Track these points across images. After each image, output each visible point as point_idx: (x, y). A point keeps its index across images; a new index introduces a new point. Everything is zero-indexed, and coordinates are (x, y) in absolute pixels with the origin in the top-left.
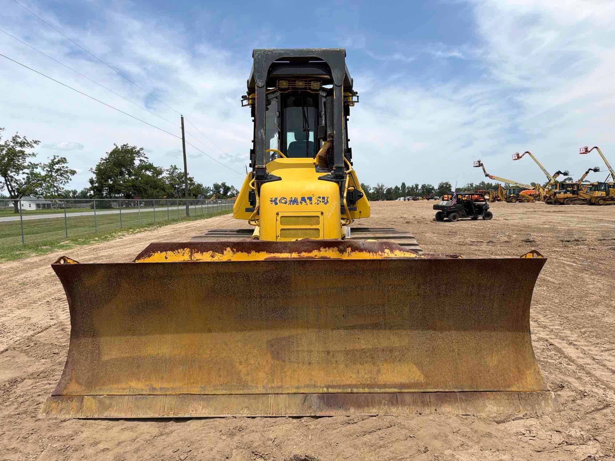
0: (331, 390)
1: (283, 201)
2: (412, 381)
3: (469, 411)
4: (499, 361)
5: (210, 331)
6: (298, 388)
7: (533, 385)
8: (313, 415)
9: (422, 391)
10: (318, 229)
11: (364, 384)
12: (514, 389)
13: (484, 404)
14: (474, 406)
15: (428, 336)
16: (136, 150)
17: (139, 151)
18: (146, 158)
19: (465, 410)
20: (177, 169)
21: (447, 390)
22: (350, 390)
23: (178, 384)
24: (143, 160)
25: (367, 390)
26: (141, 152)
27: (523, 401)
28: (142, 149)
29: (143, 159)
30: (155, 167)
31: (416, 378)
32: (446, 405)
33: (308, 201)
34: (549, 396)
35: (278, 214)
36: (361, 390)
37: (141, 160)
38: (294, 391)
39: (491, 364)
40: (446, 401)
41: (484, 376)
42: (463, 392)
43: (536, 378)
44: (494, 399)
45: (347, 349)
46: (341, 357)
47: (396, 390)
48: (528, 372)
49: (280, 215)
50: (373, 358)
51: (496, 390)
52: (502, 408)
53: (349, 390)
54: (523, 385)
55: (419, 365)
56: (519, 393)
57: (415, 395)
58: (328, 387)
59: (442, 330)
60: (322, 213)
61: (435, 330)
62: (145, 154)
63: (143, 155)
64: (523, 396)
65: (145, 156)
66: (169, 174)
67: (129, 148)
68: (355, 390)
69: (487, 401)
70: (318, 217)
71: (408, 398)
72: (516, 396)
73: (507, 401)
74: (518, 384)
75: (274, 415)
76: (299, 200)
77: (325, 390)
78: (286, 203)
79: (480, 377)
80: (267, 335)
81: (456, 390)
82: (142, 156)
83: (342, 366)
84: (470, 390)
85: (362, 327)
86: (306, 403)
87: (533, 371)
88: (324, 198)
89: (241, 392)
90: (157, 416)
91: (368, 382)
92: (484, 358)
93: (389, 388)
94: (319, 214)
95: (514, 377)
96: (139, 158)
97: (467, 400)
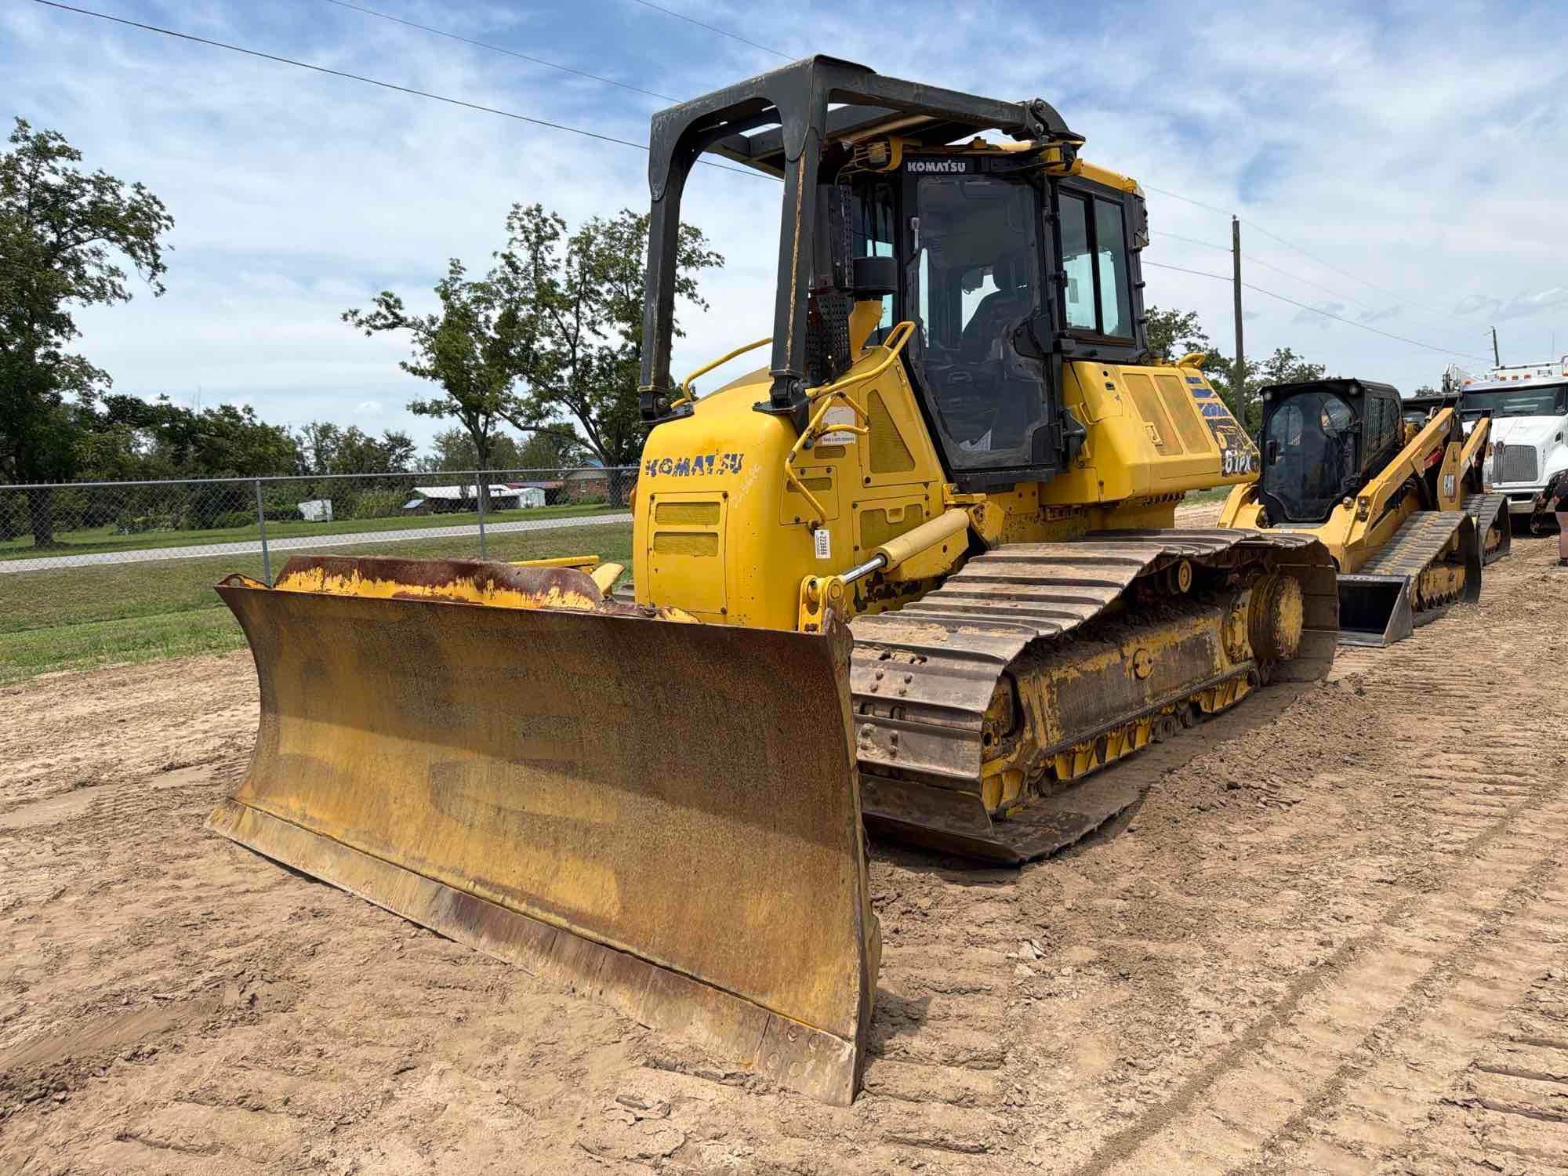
0: (478, 890)
1: (666, 468)
2: (598, 912)
3: (655, 1019)
4: (771, 918)
5: (373, 729)
6: (441, 869)
7: (817, 1009)
8: (434, 928)
9: (603, 939)
10: (715, 535)
11: (525, 894)
12: (770, 1001)
13: (690, 1014)
14: (670, 1011)
15: (651, 812)
16: (1178, 319)
17: (1185, 323)
18: (1202, 337)
19: (650, 1015)
20: (1292, 357)
21: (643, 955)
22: (501, 897)
23: (327, 817)
24: (1195, 345)
25: (523, 907)
26: (1190, 323)
27: (770, 1040)
28: (1192, 315)
29: (1193, 340)
30: (1224, 360)
31: (606, 907)
32: (622, 988)
33: (706, 465)
34: (834, 1050)
35: (653, 498)
36: (515, 905)
37: (1189, 345)
38: (433, 873)
39: (752, 918)
40: (627, 981)
41: (726, 945)
42: (671, 969)
43: (836, 993)
44: (713, 1011)
45: (526, 810)
46: (513, 823)
47: (563, 922)
48: (823, 969)
49: (657, 501)
50: (556, 840)
51: (732, 990)
52: (718, 1040)
53: (499, 898)
54: (796, 998)
55: (622, 876)
56: (770, 1015)
57: (585, 943)
58: (478, 881)
59: (674, 801)
60: (725, 496)
61: (663, 798)
62: (1199, 328)
63: (1195, 330)
64: (776, 1028)
65: (1201, 333)
66: (1269, 373)
67: (1159, 317)
68: (508, 901)
69: (699, 1008)
70: (718, 504)
71: (570, 947)
72: (763, 1022)
73: (736, 1027)
74: (788, 992)
75: (393, 910)
76: (692, 464)
77: (469, 886)
78: (668, 472)
79: (719, 944)
80: (431, 754)
81: (659, 961)
82: (1193, 335)
83: (510, 844)
84: (683, 970)
85: (550, 767)
86: (434, 903)
87: (836, 969)
88: (734, 457)
89: (377, 853)
90: (288, 863)
91: (533, 892)
92: (742, 897)
93: (558, 914)
94: (719, 498)
95: (787, 969)
96: (1184, 341)
97: (662, 992)
